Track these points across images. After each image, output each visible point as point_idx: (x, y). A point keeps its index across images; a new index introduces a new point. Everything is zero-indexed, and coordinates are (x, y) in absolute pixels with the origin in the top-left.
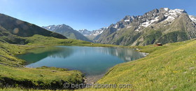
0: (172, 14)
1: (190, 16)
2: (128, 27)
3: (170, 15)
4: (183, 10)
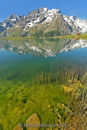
1: (64, 16)
2: (16, 27)
3: (48, 16)
4: (58, 11)
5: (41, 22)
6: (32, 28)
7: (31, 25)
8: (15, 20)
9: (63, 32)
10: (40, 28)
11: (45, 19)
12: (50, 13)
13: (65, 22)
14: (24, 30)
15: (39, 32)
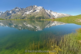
1: (46, 10)
2: (18, 13)
6: (28, 15)
8: (18, 10)
9: (46, 17)
11: (36, 10)
12: (39, 8)
13: (46, 13)
14: (24, 15)
15: (32, 17)
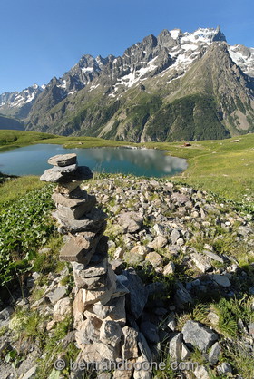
0: (186, 47)
1: (231, 49)
2: (92, 87)
3: (182, 52)
4: (215, 32)
5: (158, 71)
6: (132, 91)
7: (131, 80)
8: (90, 69)
9: (223, 97)
10: (155, 88)
11: (171, 61)
12: (189, 43)
13: (234, 68)
14: (112, 95)
15: (149, 100)
